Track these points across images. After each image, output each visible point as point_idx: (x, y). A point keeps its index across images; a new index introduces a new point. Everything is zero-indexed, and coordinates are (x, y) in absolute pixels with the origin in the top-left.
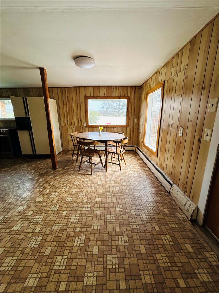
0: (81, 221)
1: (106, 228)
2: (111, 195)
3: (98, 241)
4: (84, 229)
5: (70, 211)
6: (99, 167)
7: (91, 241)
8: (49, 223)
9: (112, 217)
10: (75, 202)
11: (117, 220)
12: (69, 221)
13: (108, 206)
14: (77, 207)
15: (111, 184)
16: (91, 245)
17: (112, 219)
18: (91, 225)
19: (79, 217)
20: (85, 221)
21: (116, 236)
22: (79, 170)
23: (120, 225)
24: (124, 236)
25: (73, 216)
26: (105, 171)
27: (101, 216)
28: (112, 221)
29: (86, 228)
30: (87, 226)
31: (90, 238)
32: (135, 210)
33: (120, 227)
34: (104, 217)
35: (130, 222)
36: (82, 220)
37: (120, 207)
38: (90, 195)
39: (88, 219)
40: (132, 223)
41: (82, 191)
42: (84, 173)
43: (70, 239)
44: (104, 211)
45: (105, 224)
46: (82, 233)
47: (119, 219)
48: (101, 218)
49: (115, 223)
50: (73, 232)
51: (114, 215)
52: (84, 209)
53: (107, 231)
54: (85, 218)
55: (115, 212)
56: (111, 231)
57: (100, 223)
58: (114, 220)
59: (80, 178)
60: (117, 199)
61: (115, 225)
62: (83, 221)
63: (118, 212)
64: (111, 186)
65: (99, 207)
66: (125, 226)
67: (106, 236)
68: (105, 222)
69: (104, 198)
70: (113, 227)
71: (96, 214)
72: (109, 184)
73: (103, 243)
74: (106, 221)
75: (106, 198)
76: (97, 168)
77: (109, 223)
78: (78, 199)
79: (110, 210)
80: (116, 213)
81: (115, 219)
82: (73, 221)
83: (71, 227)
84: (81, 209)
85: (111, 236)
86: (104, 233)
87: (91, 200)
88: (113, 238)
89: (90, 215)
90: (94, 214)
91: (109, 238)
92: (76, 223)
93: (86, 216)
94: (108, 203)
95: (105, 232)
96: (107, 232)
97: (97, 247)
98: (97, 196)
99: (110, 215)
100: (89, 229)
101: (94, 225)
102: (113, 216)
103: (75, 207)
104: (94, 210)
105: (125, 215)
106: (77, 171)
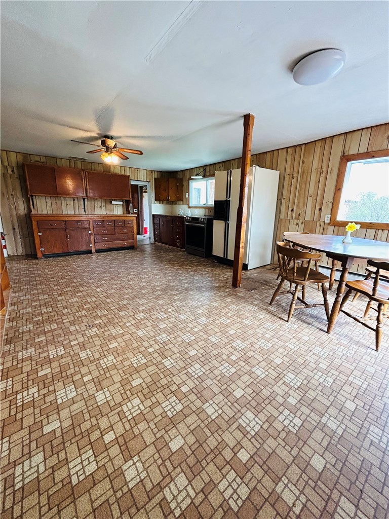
0: (200, 381)
1: (224, 429)
2: (294, 382)
3: (193, 434)
4: (192, 397)
5: (201, 356)
6: (319, 315)
7: (184, 422)
8: (166, 352)
9: (253, 423)
10: (220, 348)
11: (258, 439)
12: (186, 367)
13: (268, 398)
14: (215, 357)
15: (317, 363)
16: (179, 429)
17: (252, 425)
18: (207, 401)
19: (204, 373)
20: (206, 386)
21: (228, 463)
22: (270, 304)
23: (256, 453)
24: (243, 485)
25: (197, 366)
26: (326, 329)
27: (235, 402)
28: (248, 429)
29: (196, 398)
30: (202, 396)
31: (188, 418)
32: (328, 466)
33: (252, 457)
34: (239, 408)
35: (288, 474)
36: (203, 381)
37: (291, 421)
38: (252, 353)
39: (211, 387)
40: (290, 481)
41: (245, 339)
42: (276, 313)
43: (167, 391)
44: (250, 399)
45: (229, 423)
46: (186, 399)
47: (264, 442)
48: (232, 404)
49: (250, 440)
50: (177, 386)
51: (264, 423)
52: (220, 369)
53: (221, 436)
54: (209, 382)
55: (270, 420)
56: (227, 445)
57: (223, 412)
58: (253, 433)
59: (261, 317)
60: (302, 401)
61: (245, 442)
62: (203, 384)
63: (278, 425)
64: (314, 366)
65: (248, 383)
66: (265, 467)
67: (212, 442)
68: (234, 419)
69: (274, 378)
70: (239, 443)
71: (231, 391)
72: (311, 359)
73: (196, 446)
74: (237, 420)
75: (277, 380)
76: (311, 316)
77: (238, 428)
78: (226, 348)
79: (264, 408)
80: (271, 424)
81: (256, 433)
82: (191, 371)
83: (182, 377)
84: (217, 365)
85: (220, 453)
86: (212, 434)
87: (246, 362)
88: (219, 461)
89: (219, 384)
90: (228, 388)
91: (212, 451)
92: (193, 378)
93: (215, 381)
94: (272, 391)
95: (216, 435)
96: (220, 439)
97: (182, 442)
98: (264, 364)
99: (256, 416)
100: (198, 403)
101: (210, 405)
102: (257, 423)
103: (212, 355)
104: (234, 382)
105: (287, 447)
106: (266, 304)
